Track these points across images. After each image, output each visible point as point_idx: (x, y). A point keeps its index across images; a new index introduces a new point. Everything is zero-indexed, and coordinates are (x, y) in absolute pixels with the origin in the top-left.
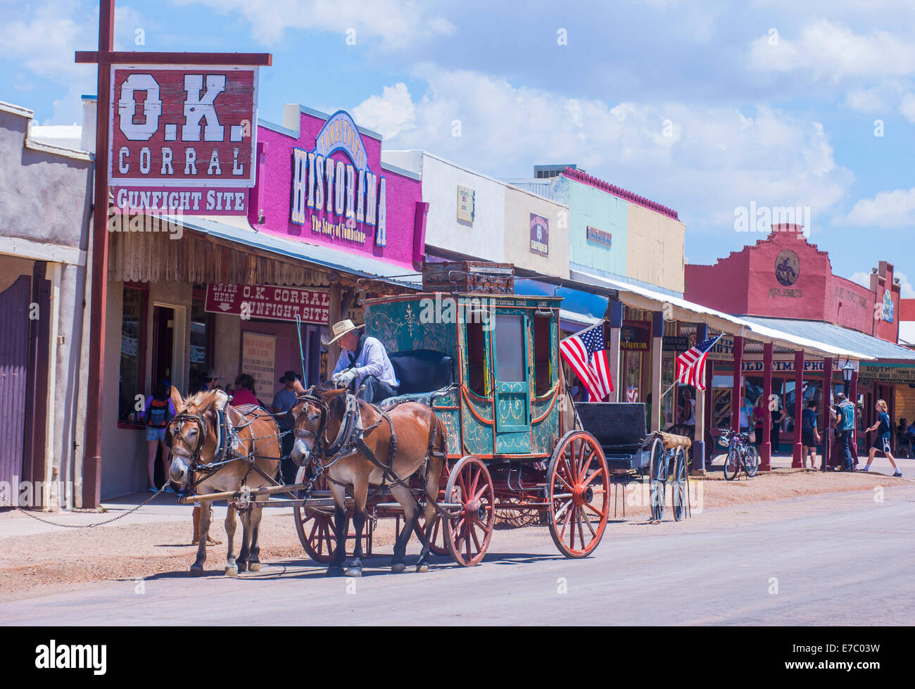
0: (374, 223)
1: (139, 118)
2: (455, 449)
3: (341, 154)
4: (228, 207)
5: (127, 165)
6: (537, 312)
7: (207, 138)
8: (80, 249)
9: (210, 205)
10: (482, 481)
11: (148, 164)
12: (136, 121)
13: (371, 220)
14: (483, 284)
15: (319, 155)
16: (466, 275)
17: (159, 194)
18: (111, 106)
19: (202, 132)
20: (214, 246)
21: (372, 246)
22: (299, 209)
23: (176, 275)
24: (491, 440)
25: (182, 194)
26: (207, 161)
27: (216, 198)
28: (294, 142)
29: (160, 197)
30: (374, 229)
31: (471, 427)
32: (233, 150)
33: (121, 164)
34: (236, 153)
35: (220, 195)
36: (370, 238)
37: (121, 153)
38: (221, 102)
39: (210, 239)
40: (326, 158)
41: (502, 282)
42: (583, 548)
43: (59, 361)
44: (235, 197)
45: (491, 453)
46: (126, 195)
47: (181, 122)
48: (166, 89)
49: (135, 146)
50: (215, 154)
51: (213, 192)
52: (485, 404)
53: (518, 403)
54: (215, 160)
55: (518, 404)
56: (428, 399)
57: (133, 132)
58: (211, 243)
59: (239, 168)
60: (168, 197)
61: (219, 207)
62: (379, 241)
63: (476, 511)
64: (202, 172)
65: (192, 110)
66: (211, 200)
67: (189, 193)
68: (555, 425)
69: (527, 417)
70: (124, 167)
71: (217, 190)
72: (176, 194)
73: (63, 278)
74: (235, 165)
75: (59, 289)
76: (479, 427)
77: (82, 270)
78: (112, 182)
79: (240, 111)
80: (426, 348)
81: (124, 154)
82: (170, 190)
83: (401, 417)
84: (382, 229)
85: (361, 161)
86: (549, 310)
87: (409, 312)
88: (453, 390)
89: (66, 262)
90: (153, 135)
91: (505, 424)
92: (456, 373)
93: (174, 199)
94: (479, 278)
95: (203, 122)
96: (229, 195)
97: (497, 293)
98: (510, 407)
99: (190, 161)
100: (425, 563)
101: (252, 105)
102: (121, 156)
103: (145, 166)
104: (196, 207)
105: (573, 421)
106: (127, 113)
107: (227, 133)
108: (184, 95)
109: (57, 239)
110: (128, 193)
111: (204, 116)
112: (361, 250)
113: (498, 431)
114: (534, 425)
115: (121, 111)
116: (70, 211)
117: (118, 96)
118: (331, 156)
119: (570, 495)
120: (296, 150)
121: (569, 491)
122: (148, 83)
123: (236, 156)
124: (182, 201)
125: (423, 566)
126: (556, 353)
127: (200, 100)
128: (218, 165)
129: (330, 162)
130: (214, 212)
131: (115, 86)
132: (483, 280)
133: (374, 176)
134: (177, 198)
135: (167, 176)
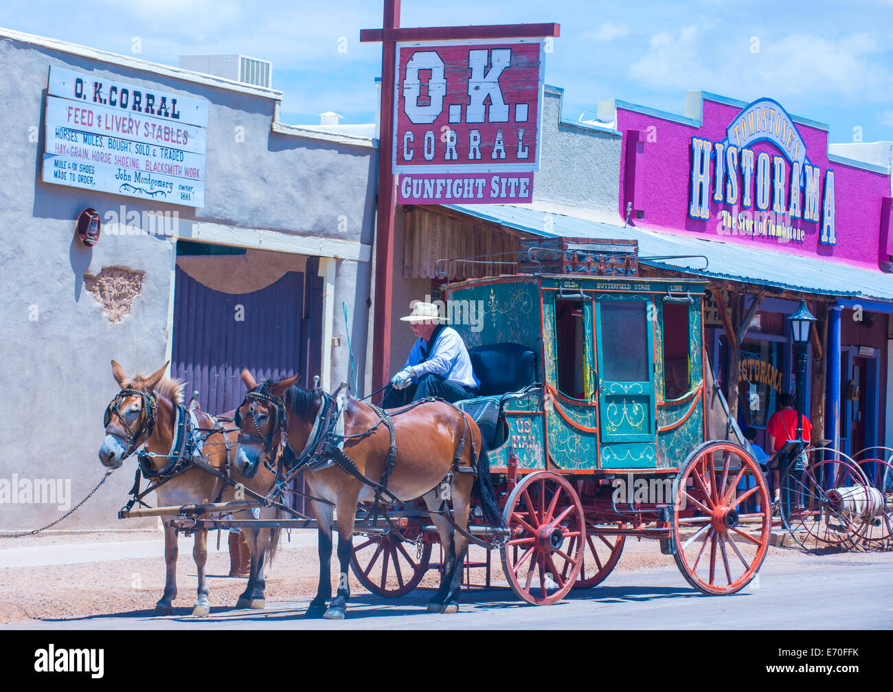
0: (817, 220)
1: (424, 99)
2: (535, 462)
3: (764, 145)
4: (512, 195)
5: (412, 151)
6: (666, 298)
7: (492, 119)
8: (361, 243)
9: (494, 192)
10: (565, 501)
11: (433, 149)
12: (420, 103)
13: (812, 214)
14: (589, 264)
15: (730, 145)
16: (562, 253)
17: (443, 181)
18: (396, 87)
19: (487, 113)
20: (512, 238)
21: (815, 245)
22: (700, 202)
23: (473, 271)
24: (593, 451)
25: (466, 181)
26: (491, 144)
27: (500, 184)
28: (694, 132)
29: (444, 185)
30: (818, 226)
31: (562, 436)
32: (518, 131)
33: (405, 150)
34: (521, 135)
35: (504, 181)
36: (813, 236)
37: (406, 137)
38: (506, 79)
39: (508, 231)
40: (742, 149)
41: (619, 262)
42: (730, 583)
43: (334, 364)
44: (519, 183)
45: (593, 468)
46: (410, 184)
47: (465, 101)
48: (451, 66)
49: (420, 129)
50: (499, 136)
51: (496, 178)
52: (585, 408)
53: (636, 407)
54: (499, 143)
55: (637, 409)
56: (498, 402)
57: (419, 115)
58: (509, 235)
59: (523, 150)
60: (452, 184)
61: (503, 195)
62: (824, 239)
63: (548, 539)
64: (486, 157)
65: (477, 88)
66: (495, 187)
67: (473, 180)
68: (697, 434)
69: (650, 425)
70: (408, 153)
71: (501, 175)
72: (460, 181)
73: (337, 275)
74: (520, 147)
75: (333, 287)
76: (575, 435)
77: (364, 267)
78: (397, 170)
79: (525, 88)
80: (509, 341)
81: (409, 139)
82: (454, 177)
83: (413, 424)
84: (828, 227)
85: (798, 152)
86: (686, 296)
87: (492, 298)
88: (535, 391)
89: (340, 257)
90: (438, 117)
91: (615, 432)
92: (540, 371)
93: (458, 186)
94: (581, 258)
95: (488, 102)
96: (513, 181)
97: (611, 275)
98: (625, 412)
99: (474, 144)
100: (452, 602)
101: (538, 81)
102: (405, 141)
103: (429, 152)
104: (480, 195)
105: (725, 429)
106: (411, 95)
107: (512, 113)
108: (469, 72)
109: (326, 232)
110: (412, 181)
111: (489, 95)
112: (798, 248)
113: (604, 441)
114: (661, 434)
115: (406, 93)
116: (343, 202)
117: (403, 77)
118: (749, 147)
119: (708, 518)
120: (695, 140)
121: (707, 514)
122: (431, 61)
123: (521, 138)
124: (466, 188)
125: (449, 606)
126: (699, 348)
127: (485, 77)
128: (502, 148)
129: (748, 155)
130: (499, 200)
131: (400, 66)
132: (589, 260)
133: (817, 170)
134: (461, 185)
135: (451, 161)
